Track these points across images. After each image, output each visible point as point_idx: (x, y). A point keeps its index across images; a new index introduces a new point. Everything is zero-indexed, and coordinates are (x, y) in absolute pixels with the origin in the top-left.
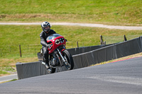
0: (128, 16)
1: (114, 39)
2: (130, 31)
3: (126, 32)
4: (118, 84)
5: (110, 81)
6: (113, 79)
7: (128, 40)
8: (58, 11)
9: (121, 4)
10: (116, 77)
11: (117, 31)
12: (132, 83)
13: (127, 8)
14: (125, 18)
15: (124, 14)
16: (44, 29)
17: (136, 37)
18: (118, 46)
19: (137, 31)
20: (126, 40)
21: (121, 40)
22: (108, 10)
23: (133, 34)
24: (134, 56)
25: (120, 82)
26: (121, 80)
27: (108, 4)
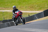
0: (30, 8)
1: (25, 16)
2: (31, 13)
3: (29, 13)
4: (27, 31)
5: (24, 30)
6: (25, 29)
7: (30, 16)
8: (6, 7)
9: (27, 4)
10: (26, 29)
11: (26, 13)
12: (31, 31)
13: (29, 5)
14: (29, 9)
15: (28, 7)
16: (14, 8)
17: (33, 15)
18: (27, 18)
19: (33, 13)
20: (29, 16)
21: (28, 16)
22: (23, 6)
23: (31, 14)
24: (32, 21)
25: (27, 30)
26: (28, 30)
27: (23, 4)
